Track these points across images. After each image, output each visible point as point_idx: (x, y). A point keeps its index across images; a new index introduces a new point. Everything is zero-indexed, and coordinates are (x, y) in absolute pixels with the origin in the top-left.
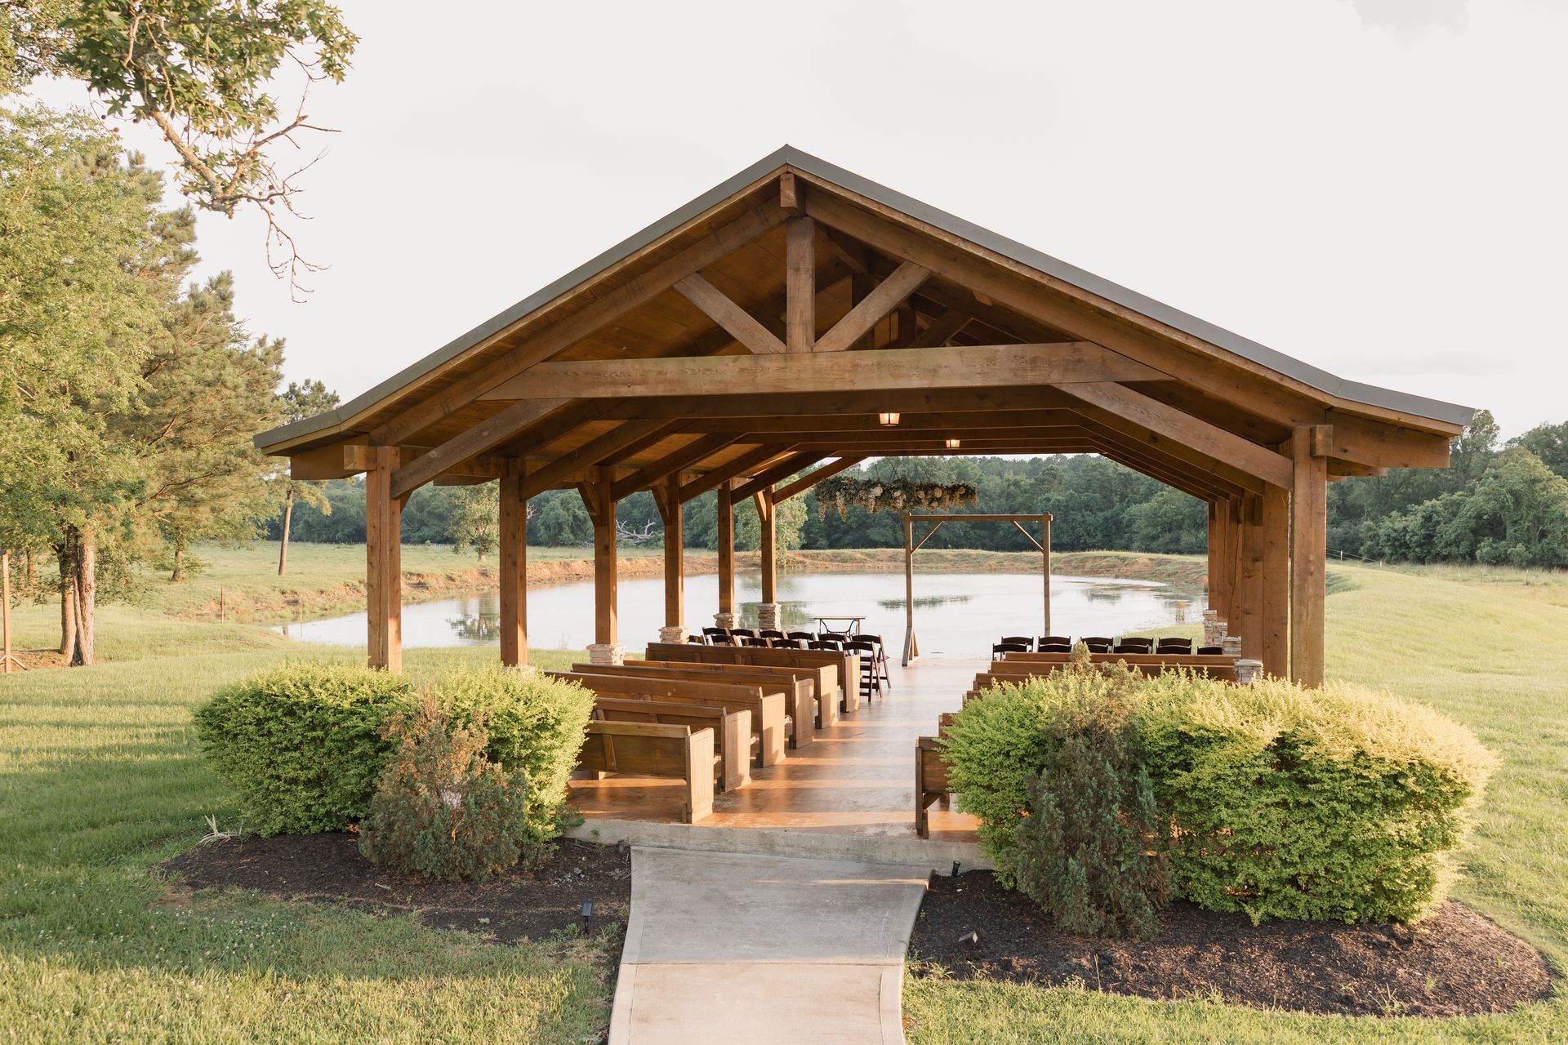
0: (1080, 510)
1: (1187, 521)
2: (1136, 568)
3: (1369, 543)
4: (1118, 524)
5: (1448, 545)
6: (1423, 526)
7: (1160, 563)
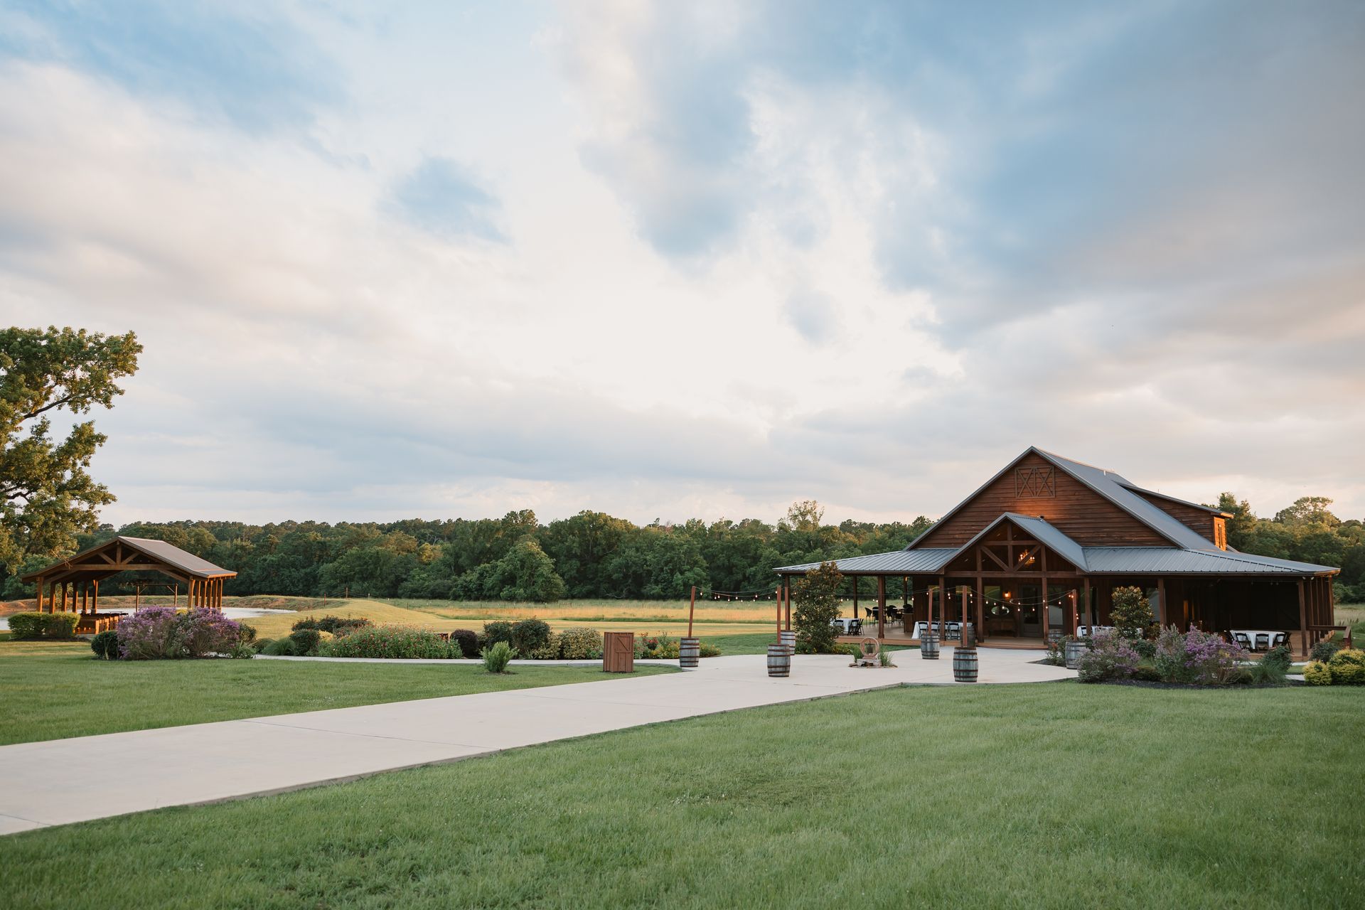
0: (288, 568)
1: (357, 576)
2: (277, 604)
3: (454, 589)
4: (315, 577)
5: (489, 590)
6: (478, 579)
7: (290, 600)
